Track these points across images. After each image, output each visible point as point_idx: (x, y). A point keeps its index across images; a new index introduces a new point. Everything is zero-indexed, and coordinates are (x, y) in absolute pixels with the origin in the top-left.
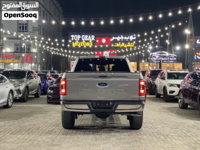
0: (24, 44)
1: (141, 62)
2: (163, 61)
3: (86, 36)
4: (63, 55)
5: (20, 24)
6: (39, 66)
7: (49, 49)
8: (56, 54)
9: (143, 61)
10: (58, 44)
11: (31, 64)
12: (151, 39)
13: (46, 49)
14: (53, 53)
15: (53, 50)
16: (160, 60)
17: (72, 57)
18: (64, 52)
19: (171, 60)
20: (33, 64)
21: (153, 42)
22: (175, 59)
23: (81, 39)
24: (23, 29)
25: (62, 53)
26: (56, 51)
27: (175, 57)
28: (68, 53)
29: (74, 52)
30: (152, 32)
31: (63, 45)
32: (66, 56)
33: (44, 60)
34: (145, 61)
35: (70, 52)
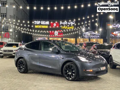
0: (3, 26)
1: (78, 38)
2: (91, 37)
3: (44, 22)
4: (29, 33)
5: (2, 14)
6: (14, 40)
7: (20, 29)
8: (25, 33)
9: (80, 37)
10: (25, 25)
11: (8, 39)
12: (86, 22)
13: (18, 29)
14: (22, 32)
15: (22, 30)
16: (90, 37)
17: (35, 34)
18: (30, 31)
19: (96, 37)
20: (10, 39)
21: (86, 25)
22: (99, 36)
23: (40, 23)
24: (4, 17)
25: (28, 32)
26: (25, 31)
27: (99, 35)
28: (32, 32)
29: (36, 31)
30: (88, 17)
31: (29, 26)
32: (31, 34)
33: (17, 36)
34: (81, 38)
35: (33, 31)
